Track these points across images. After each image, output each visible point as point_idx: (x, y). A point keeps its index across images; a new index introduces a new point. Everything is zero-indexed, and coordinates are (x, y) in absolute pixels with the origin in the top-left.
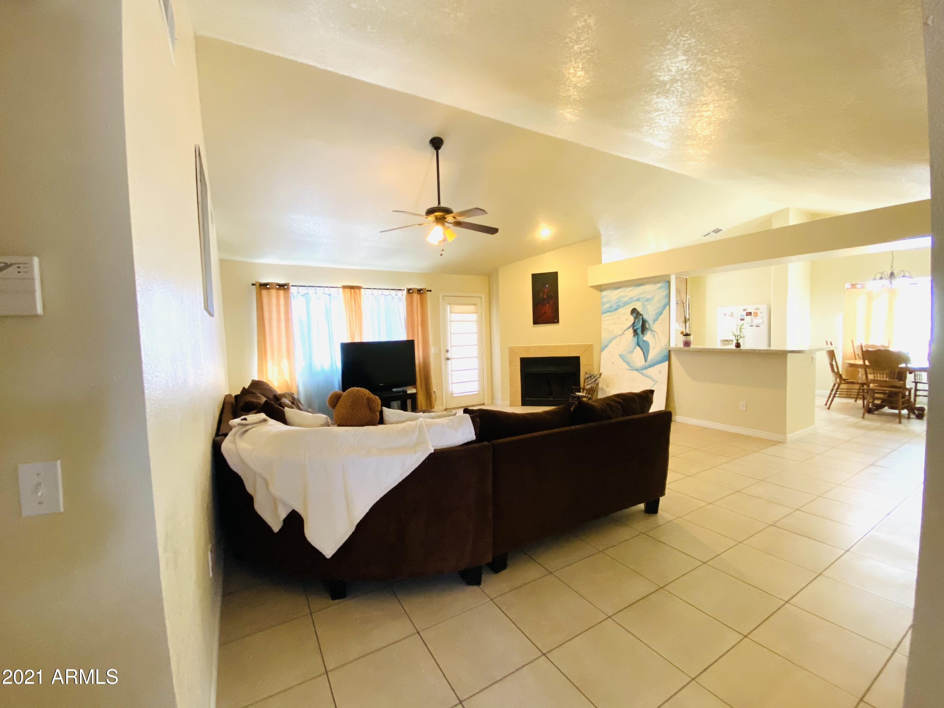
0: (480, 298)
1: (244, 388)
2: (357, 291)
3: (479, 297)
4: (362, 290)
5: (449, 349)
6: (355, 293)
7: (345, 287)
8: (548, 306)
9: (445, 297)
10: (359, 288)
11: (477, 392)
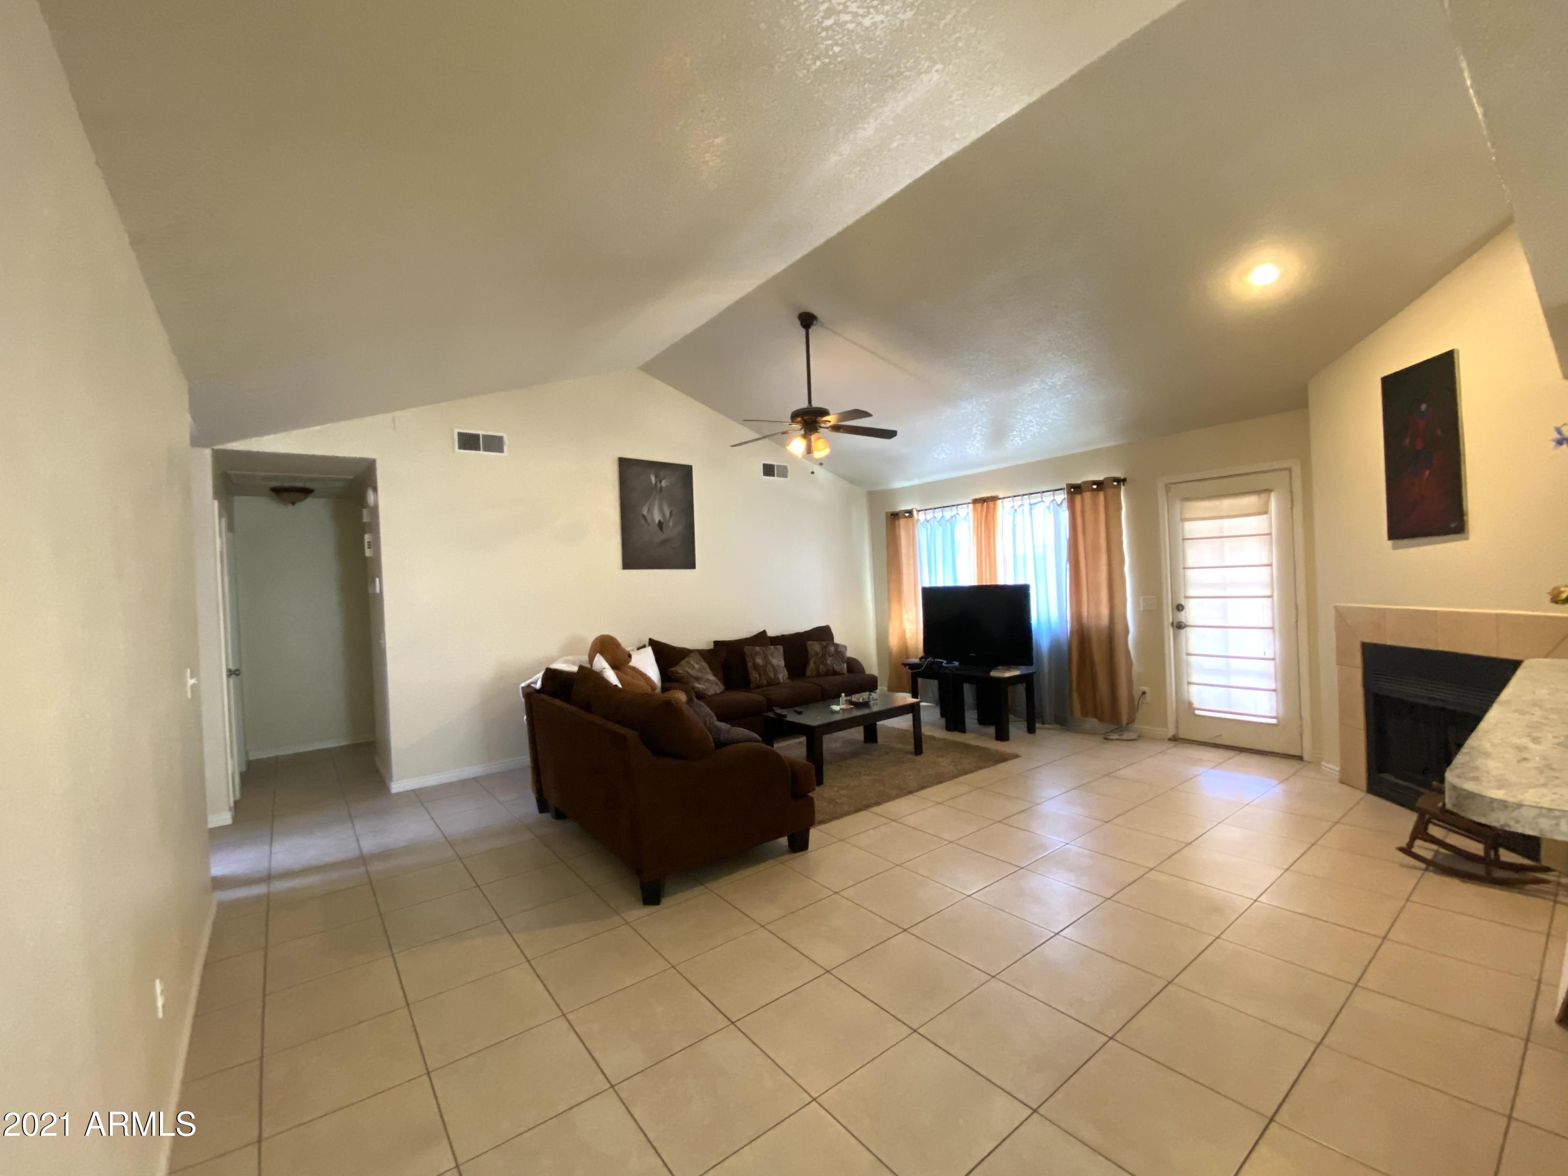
0: (1287, 472)
1: (764, 632)
2: (991, 504)
3: (1285, 469)
4: (999, 502)
5: (1183, 602)
6: (988, 507)
7: (975, 501)
8: (1430, 474)
9: (1172, 486)
10: (994, 499)
11: (1274, 721)
